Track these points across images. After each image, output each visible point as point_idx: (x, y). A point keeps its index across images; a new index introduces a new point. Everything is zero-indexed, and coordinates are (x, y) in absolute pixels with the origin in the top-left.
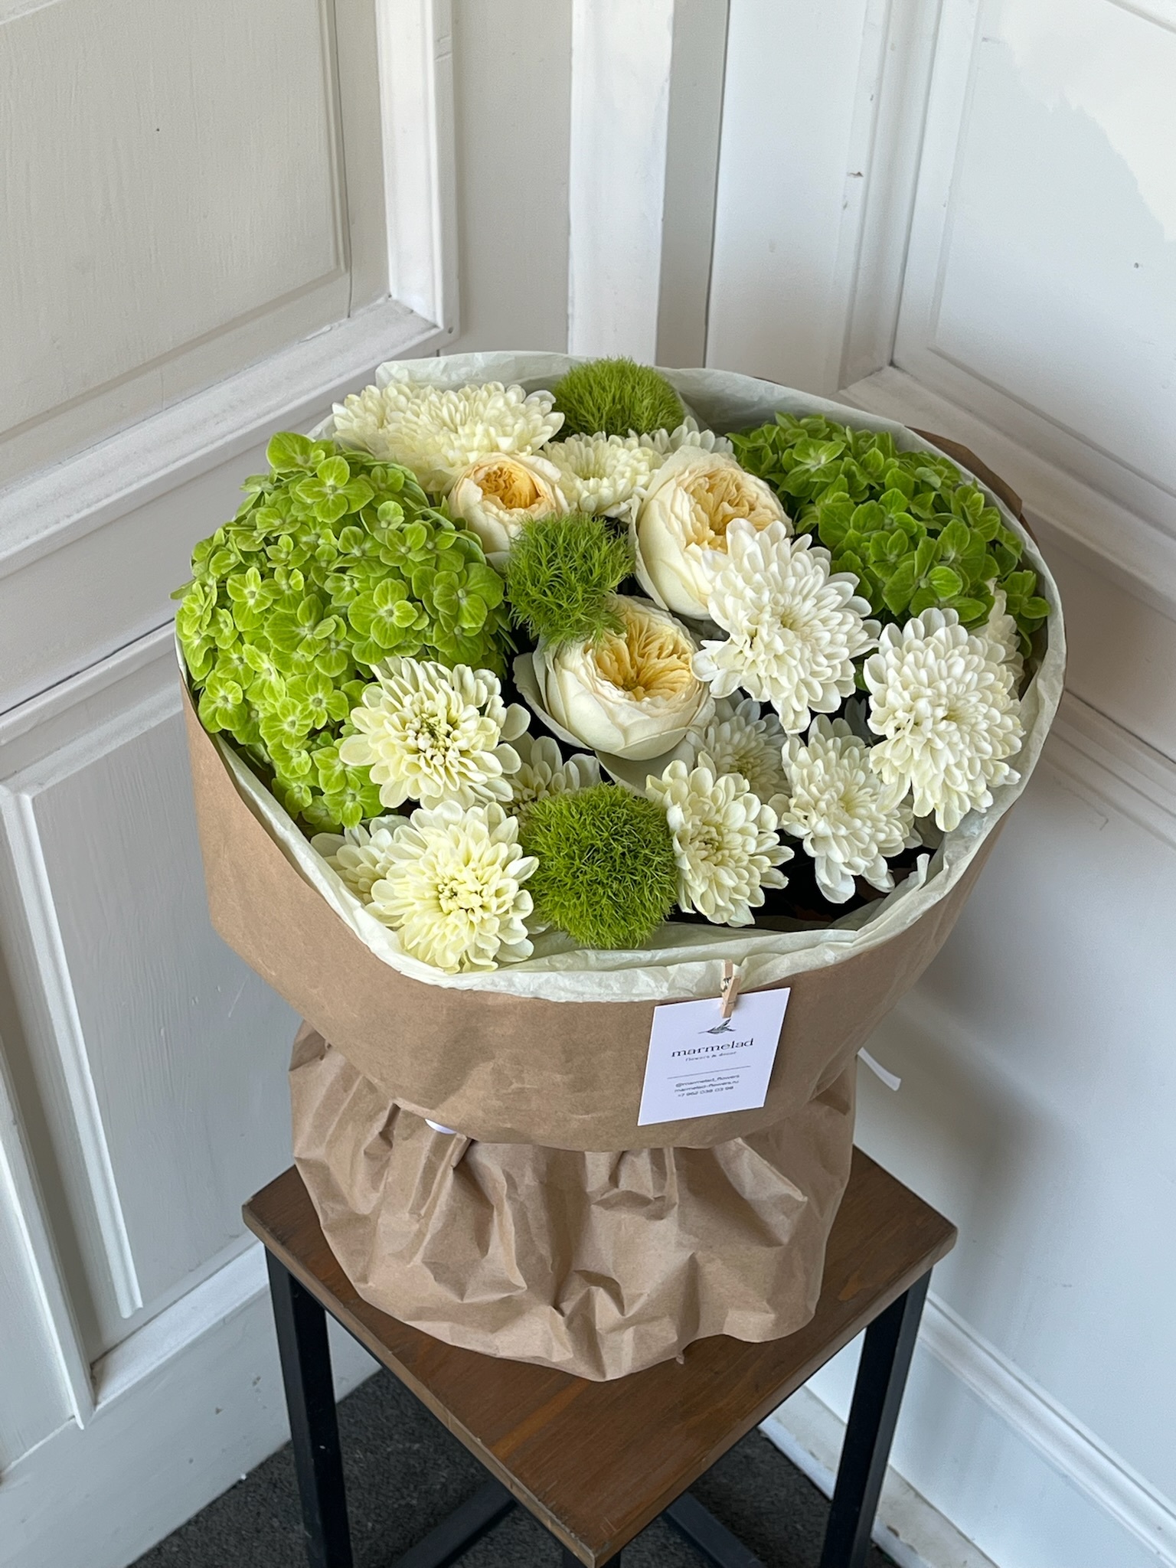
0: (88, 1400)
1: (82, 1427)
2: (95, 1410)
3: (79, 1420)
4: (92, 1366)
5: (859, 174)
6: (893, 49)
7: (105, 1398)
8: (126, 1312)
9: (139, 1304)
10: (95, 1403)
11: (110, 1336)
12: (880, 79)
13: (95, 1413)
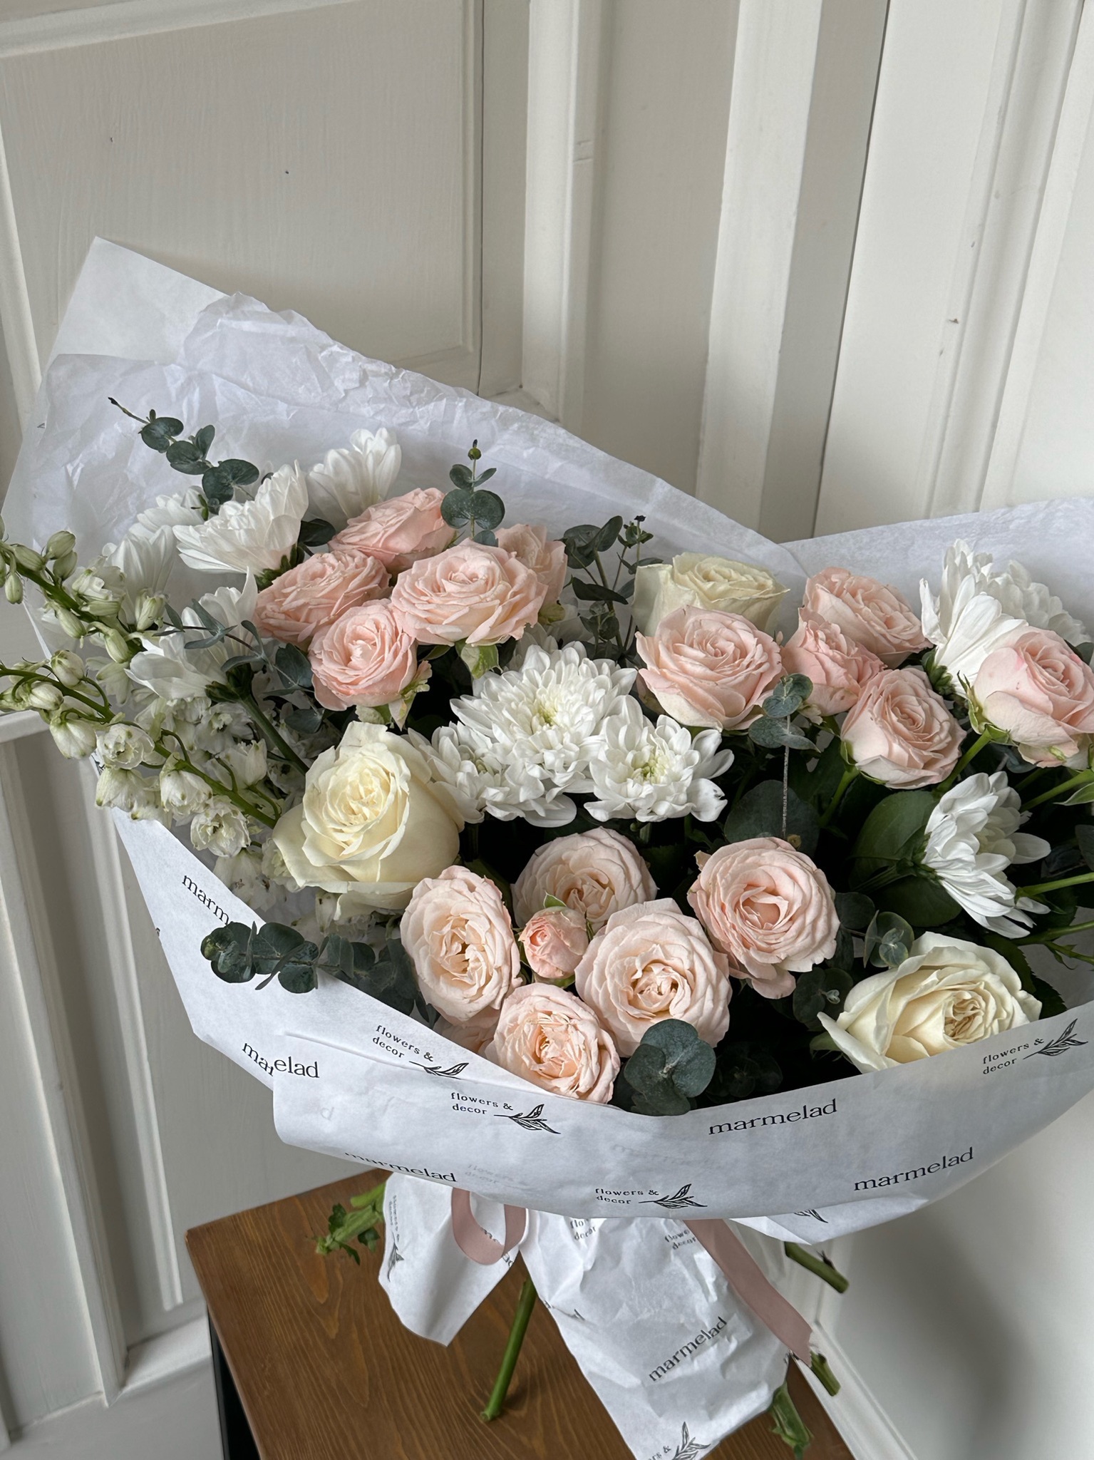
0: (114, 1380)
1: (106, 1404)
2: (121, 1391)
3: (104, 1396)
4: (129, 1349)
5: (956, 321)
6: (997, 197)
7: (134, 1383)
8: (167, 1306)
9: (179, 1299)
10: (123, 1384)
11: (152, 1327)
12: (982, 226)
13: (119, 1397)
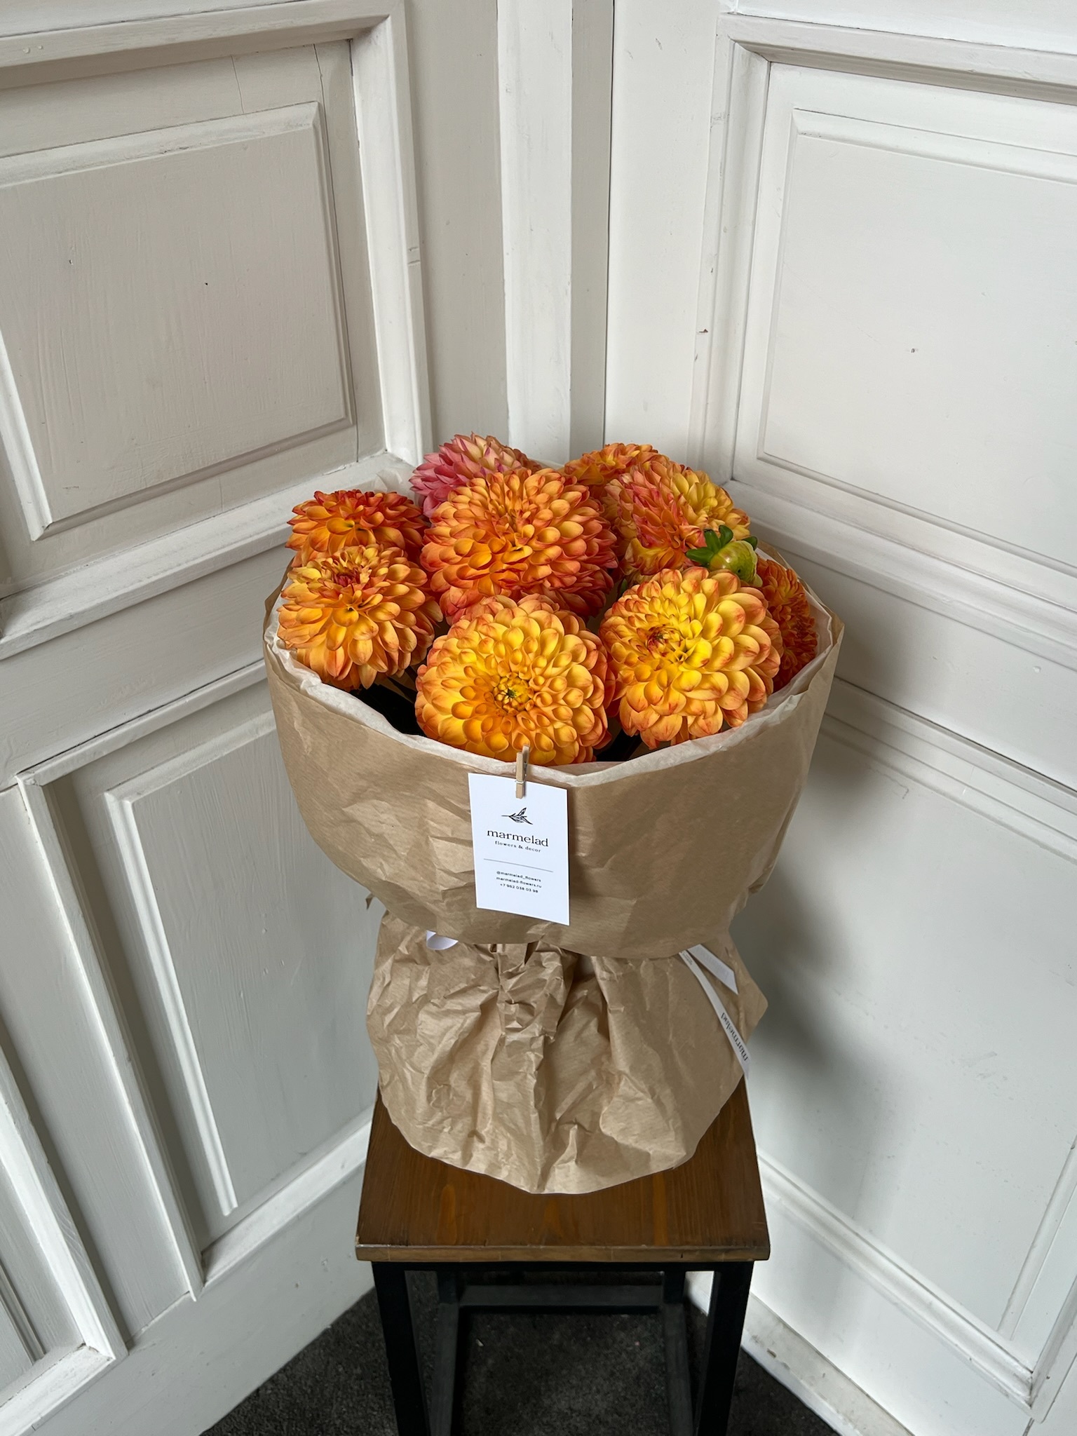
0: (198, 1279)
1: (195, 1300)
2: (204, 1286)
3: (192, 1294)
4: (202, 1253)
5: (706, 331)
7: (212, 1277)
8: (226, 1212)
9: (235, 1205)
10: (204, 1281)
11: (215, 1233)
12: (717, 255)
13: (204, 1289)
